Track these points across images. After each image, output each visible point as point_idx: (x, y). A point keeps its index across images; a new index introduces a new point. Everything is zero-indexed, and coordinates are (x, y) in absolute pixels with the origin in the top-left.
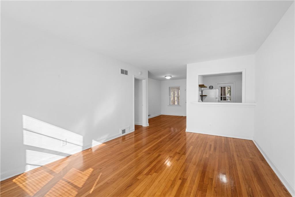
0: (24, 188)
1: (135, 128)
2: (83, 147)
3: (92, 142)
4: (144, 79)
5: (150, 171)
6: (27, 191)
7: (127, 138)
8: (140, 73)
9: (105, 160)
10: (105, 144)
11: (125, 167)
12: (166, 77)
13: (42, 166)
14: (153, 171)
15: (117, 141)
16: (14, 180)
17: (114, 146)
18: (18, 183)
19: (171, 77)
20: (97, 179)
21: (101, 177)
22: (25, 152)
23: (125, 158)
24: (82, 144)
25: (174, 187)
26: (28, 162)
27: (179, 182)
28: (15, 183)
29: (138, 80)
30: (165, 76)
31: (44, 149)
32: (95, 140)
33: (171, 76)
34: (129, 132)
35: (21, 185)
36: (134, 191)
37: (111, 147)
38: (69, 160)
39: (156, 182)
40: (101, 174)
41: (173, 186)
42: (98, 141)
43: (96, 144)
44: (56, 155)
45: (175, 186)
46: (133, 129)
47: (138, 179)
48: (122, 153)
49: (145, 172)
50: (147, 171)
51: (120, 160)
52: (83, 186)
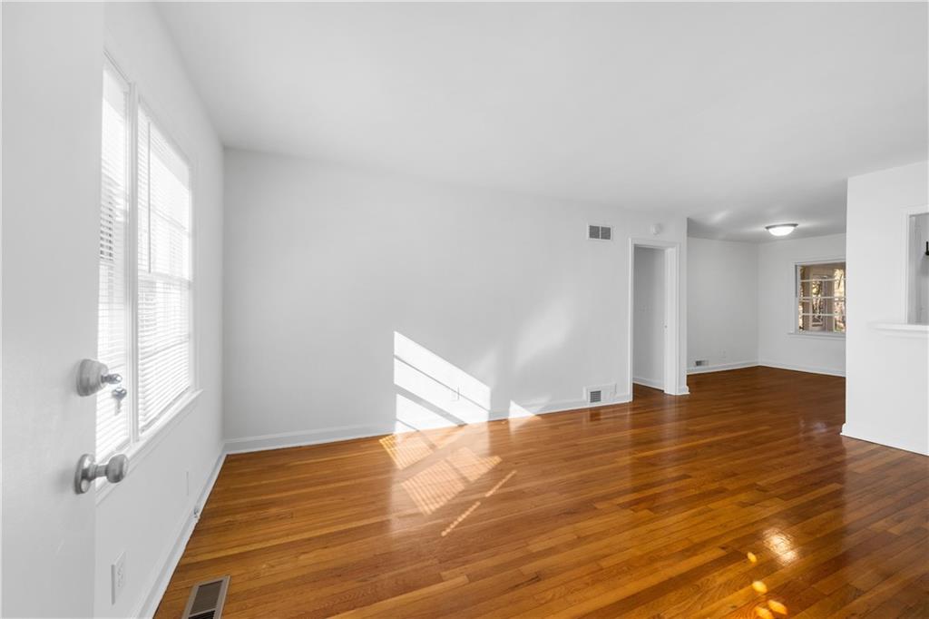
0: (392, 456)
1: (634, 392)
2: (491, 414)
3: (508, 406)
4: (672, 247)
5: (637, 502)
6: (395, 460)
7: (605, 414)
8: (653, 230)
9: (531, 450)
10: (539, 418)
11: (573, 475)
12: (771, 231)
13: (418, 431)
14: (643, 505)
15: (572, 416)
16: (381, 441)
17: (560, 425)
18: (385, 446)
19: (792, 229)
20: (503, 478)
21: (513, 477)
22: (395, 397)
23: (578, 457)
24: (488, 406)
25: (689, 557)
26: (398, 417)
27: (713, 553)
28: (381, 446)
29: (652, 249)
30: (767, 228)
31: (421, 399)
32: (518, 403)
33: (795, 225)
34: (614, 400)
35: (388, 450)
36: (577, 525)
37: (552, 428)
38: (461, 432)
39: (642, 530)
40: (514, 472)
41: (688, 554)
42: (523, 406)
43: (520, 414)
44: (439, 417)
45: (695, 554)
46: (626, 396)
47: (595, 508)
48: (576, 445)
49: (621, 500)
50: (627, 500)
51: (566, 460)
52: (476, 482)
